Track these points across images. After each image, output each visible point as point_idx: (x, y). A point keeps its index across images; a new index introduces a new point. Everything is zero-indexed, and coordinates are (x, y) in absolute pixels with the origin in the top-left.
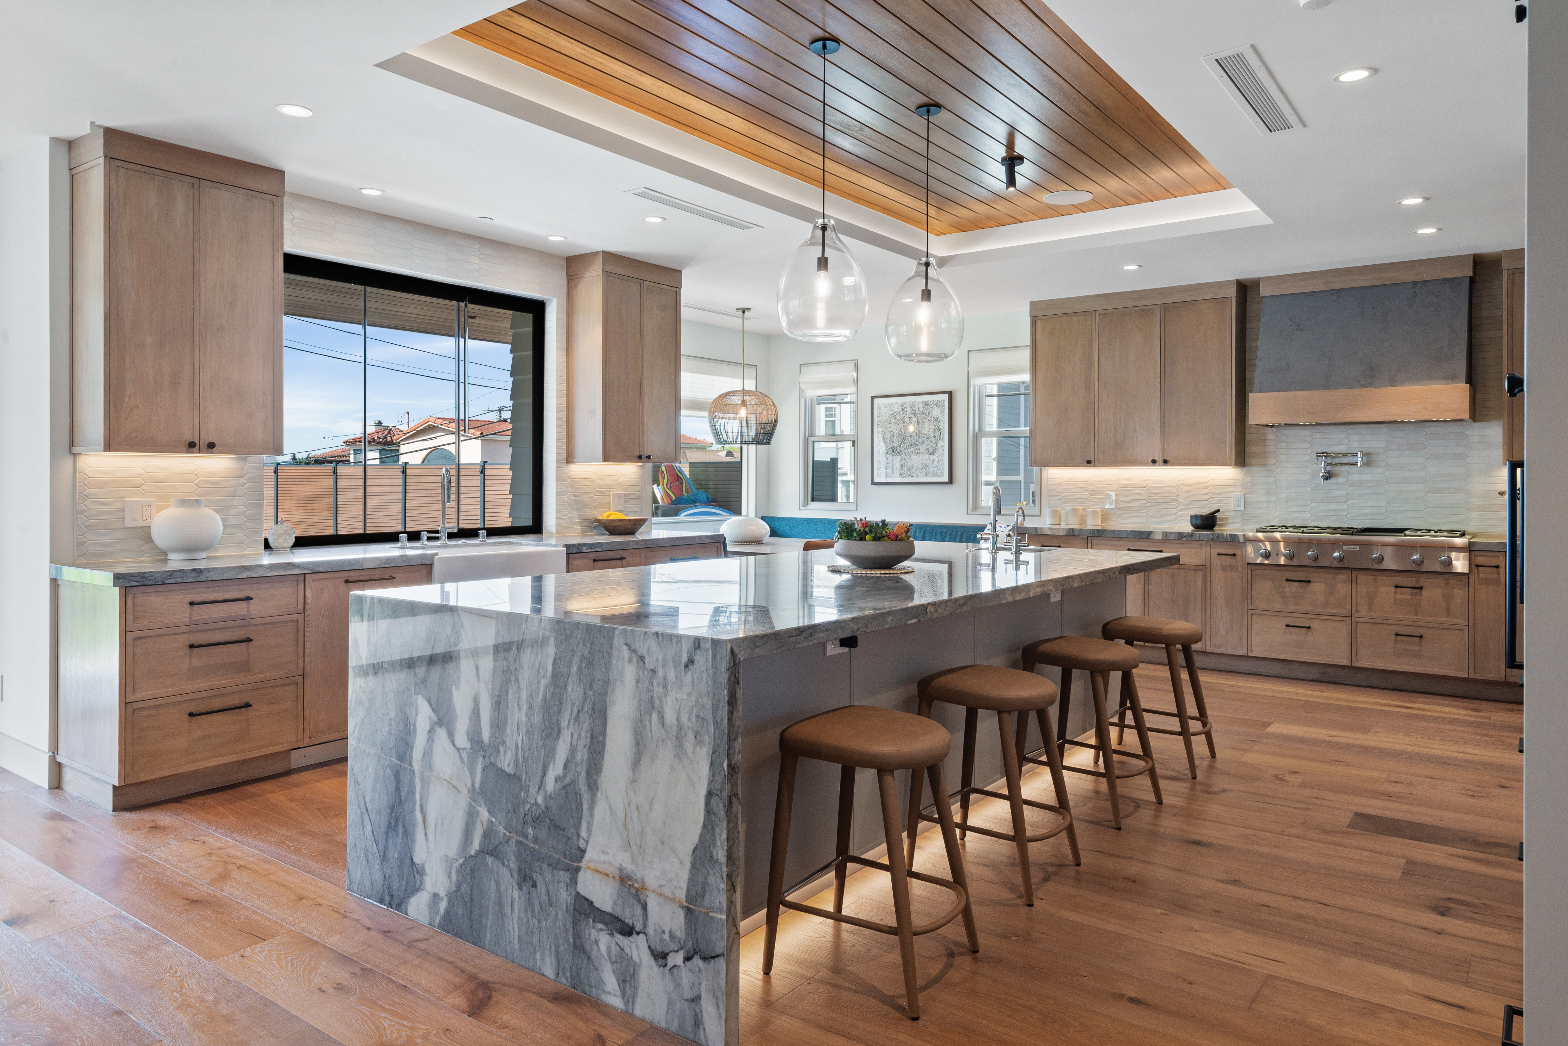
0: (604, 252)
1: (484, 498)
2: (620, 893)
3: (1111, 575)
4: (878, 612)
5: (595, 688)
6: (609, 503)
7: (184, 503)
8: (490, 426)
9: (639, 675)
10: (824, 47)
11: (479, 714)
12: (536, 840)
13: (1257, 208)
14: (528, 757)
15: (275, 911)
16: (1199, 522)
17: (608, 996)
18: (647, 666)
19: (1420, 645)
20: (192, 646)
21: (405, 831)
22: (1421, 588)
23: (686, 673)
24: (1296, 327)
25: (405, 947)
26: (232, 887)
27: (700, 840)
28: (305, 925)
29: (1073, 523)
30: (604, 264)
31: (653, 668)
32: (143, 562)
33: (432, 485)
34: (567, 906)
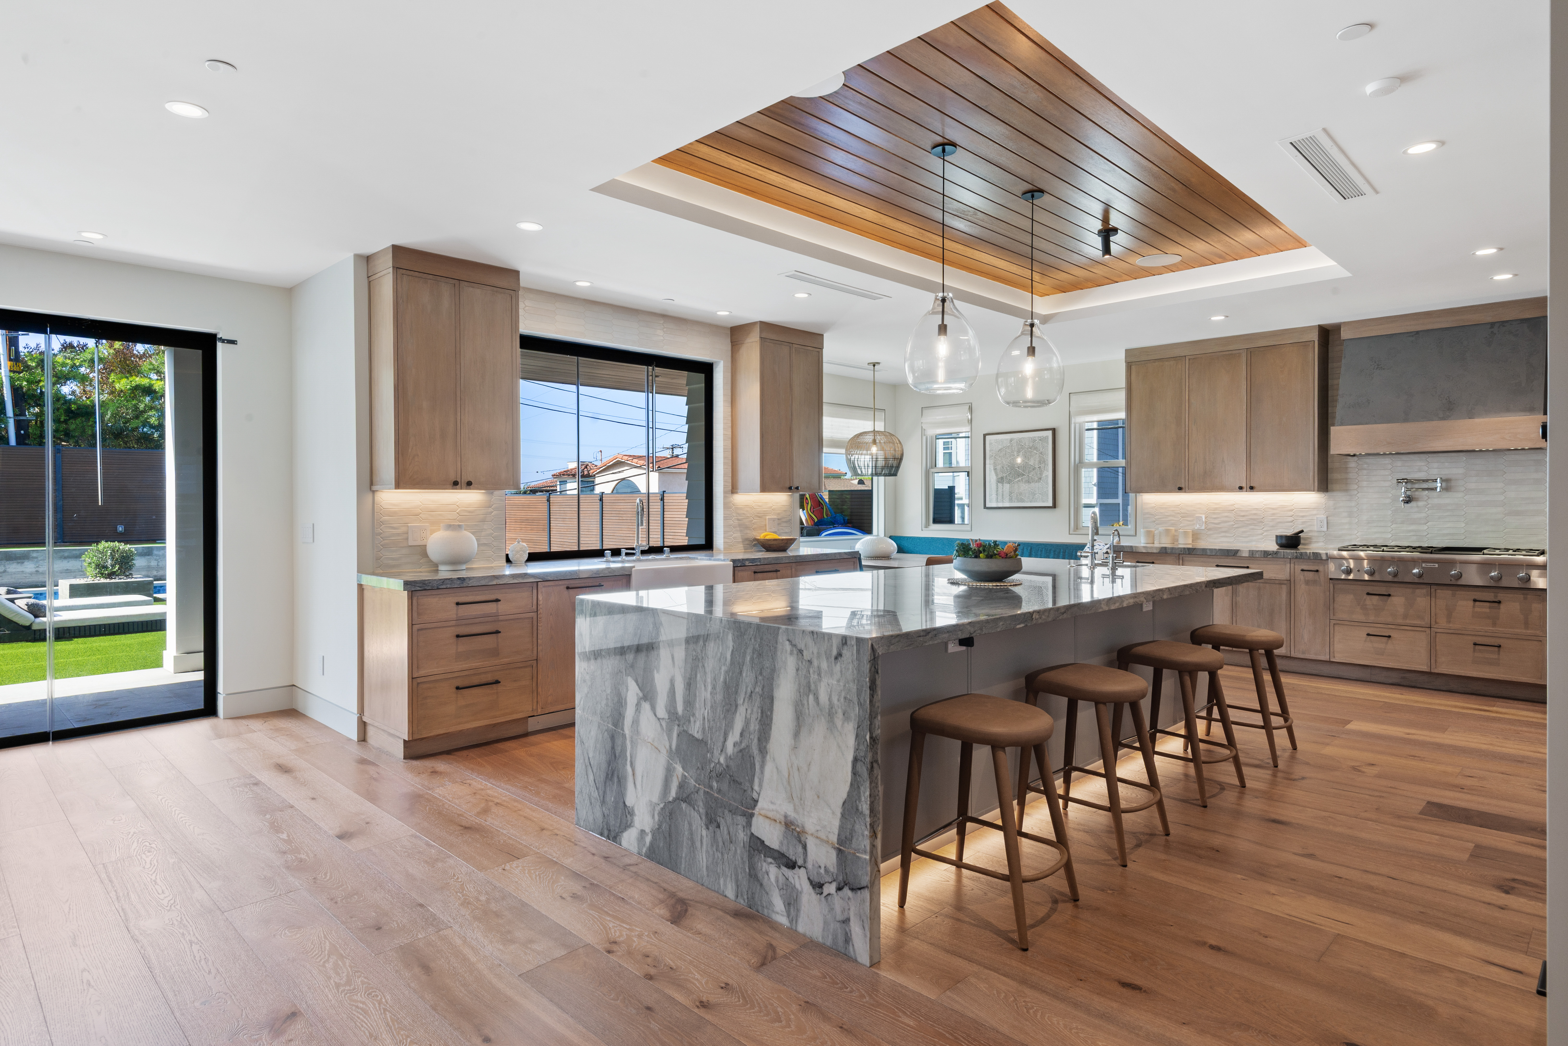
0: (761, 322)
1: (664, 520)
2: (785, 835)
3: (1198, 588)
4: (991, 618)
5: (764, 674)
6: (766, 525)
7: (450, 527)
8: (665, 461)
9: (798, 664)
10: (944, 151)
11: (674, 692)
12: (719, 791)
13: (1334, 263)
14: (712, 727)
15: (525, 838)
16: (1284, 541)
17: (777, 915)
18: (805, 658)
19: (1499, 654)
20: (458, 636)
21: (619, 781)
22: (1499, 602)
23: (836, 664)
24: (1377, 366)
25: (621, 870)
26: (493, 818)
27: (848, 796)
28: (546, 849)
29: (1166, 543)
30: (761, 332)
31: (809, 659)
32: (421, 572)
33: (622, 510)
34: (744, 843)
